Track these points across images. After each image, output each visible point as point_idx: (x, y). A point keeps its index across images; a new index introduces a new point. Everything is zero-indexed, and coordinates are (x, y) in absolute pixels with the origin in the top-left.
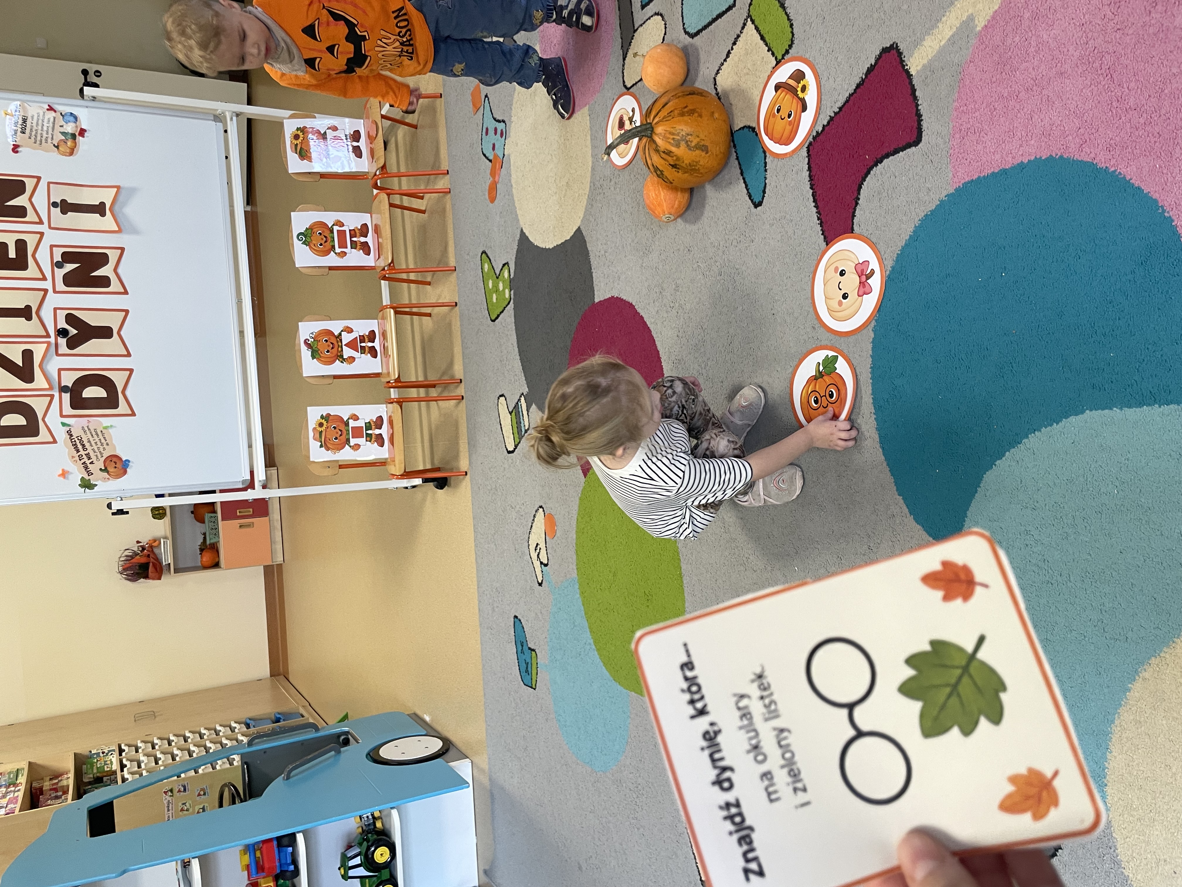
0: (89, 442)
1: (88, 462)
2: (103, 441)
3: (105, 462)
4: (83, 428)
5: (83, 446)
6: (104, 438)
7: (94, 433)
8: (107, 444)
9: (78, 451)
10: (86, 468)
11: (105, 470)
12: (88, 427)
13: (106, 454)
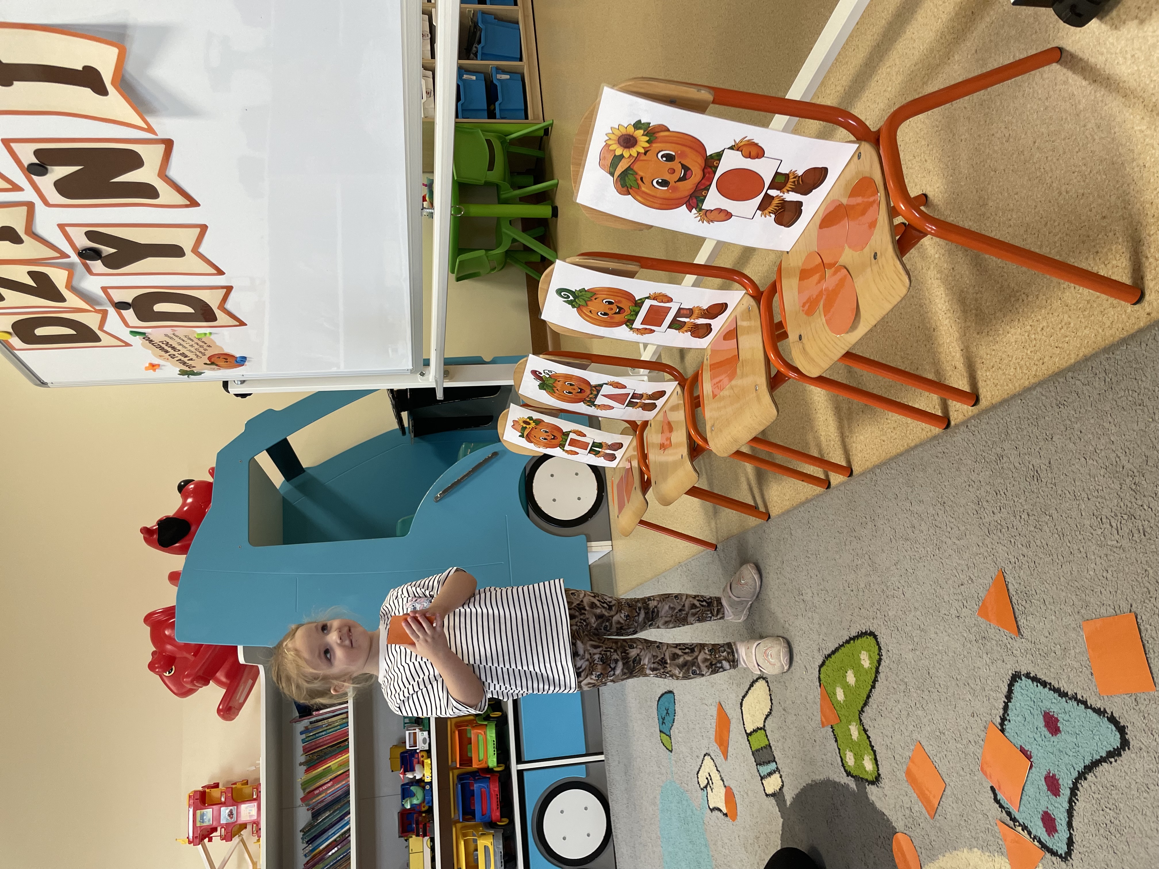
0: (180, 345)
1: (186, 360)
2: (201, 344)
3: (210, 358)
4: (166, 335)
5: (174, 348)
6: (203, 342)
7: (185, 339)
8: (209, 346)
9: (167, 352)
10: (184, 363)
11: (213, 363)
12: (174, 334)
13: (209, 353)
